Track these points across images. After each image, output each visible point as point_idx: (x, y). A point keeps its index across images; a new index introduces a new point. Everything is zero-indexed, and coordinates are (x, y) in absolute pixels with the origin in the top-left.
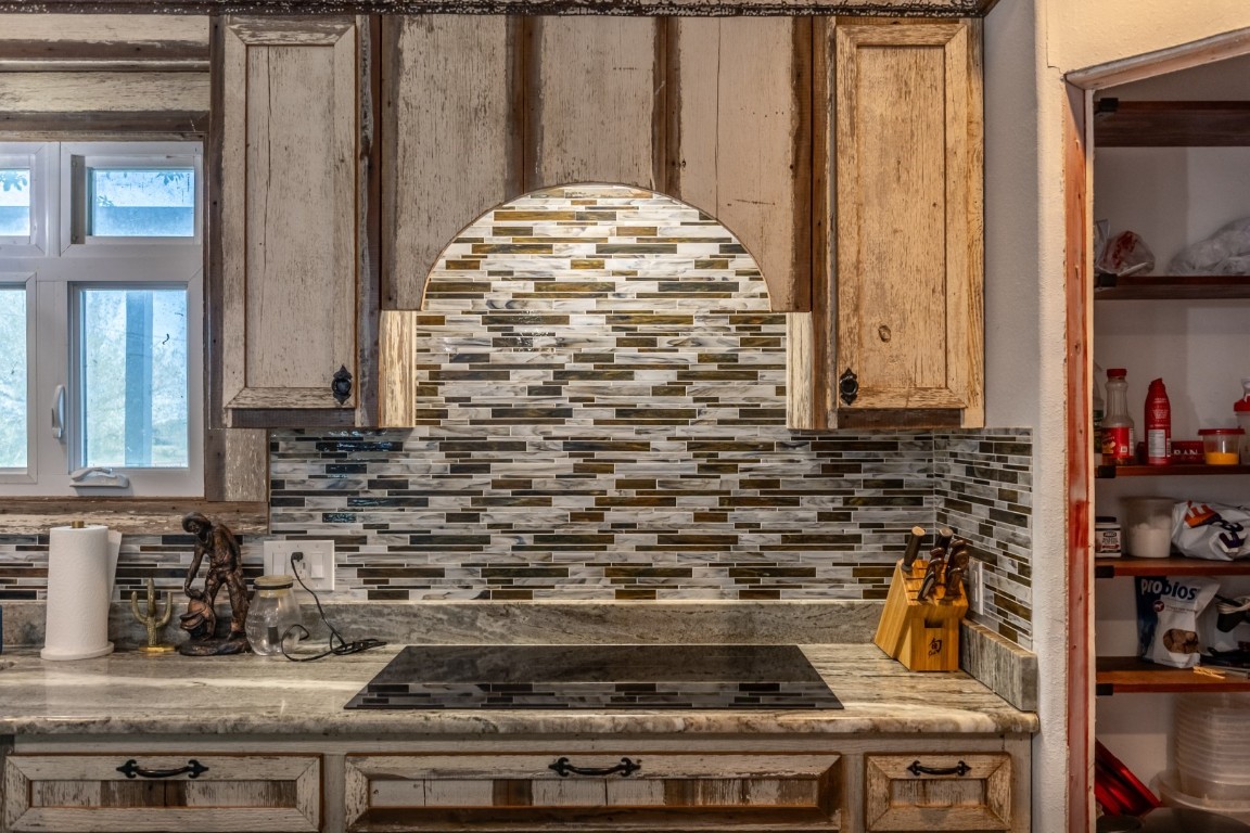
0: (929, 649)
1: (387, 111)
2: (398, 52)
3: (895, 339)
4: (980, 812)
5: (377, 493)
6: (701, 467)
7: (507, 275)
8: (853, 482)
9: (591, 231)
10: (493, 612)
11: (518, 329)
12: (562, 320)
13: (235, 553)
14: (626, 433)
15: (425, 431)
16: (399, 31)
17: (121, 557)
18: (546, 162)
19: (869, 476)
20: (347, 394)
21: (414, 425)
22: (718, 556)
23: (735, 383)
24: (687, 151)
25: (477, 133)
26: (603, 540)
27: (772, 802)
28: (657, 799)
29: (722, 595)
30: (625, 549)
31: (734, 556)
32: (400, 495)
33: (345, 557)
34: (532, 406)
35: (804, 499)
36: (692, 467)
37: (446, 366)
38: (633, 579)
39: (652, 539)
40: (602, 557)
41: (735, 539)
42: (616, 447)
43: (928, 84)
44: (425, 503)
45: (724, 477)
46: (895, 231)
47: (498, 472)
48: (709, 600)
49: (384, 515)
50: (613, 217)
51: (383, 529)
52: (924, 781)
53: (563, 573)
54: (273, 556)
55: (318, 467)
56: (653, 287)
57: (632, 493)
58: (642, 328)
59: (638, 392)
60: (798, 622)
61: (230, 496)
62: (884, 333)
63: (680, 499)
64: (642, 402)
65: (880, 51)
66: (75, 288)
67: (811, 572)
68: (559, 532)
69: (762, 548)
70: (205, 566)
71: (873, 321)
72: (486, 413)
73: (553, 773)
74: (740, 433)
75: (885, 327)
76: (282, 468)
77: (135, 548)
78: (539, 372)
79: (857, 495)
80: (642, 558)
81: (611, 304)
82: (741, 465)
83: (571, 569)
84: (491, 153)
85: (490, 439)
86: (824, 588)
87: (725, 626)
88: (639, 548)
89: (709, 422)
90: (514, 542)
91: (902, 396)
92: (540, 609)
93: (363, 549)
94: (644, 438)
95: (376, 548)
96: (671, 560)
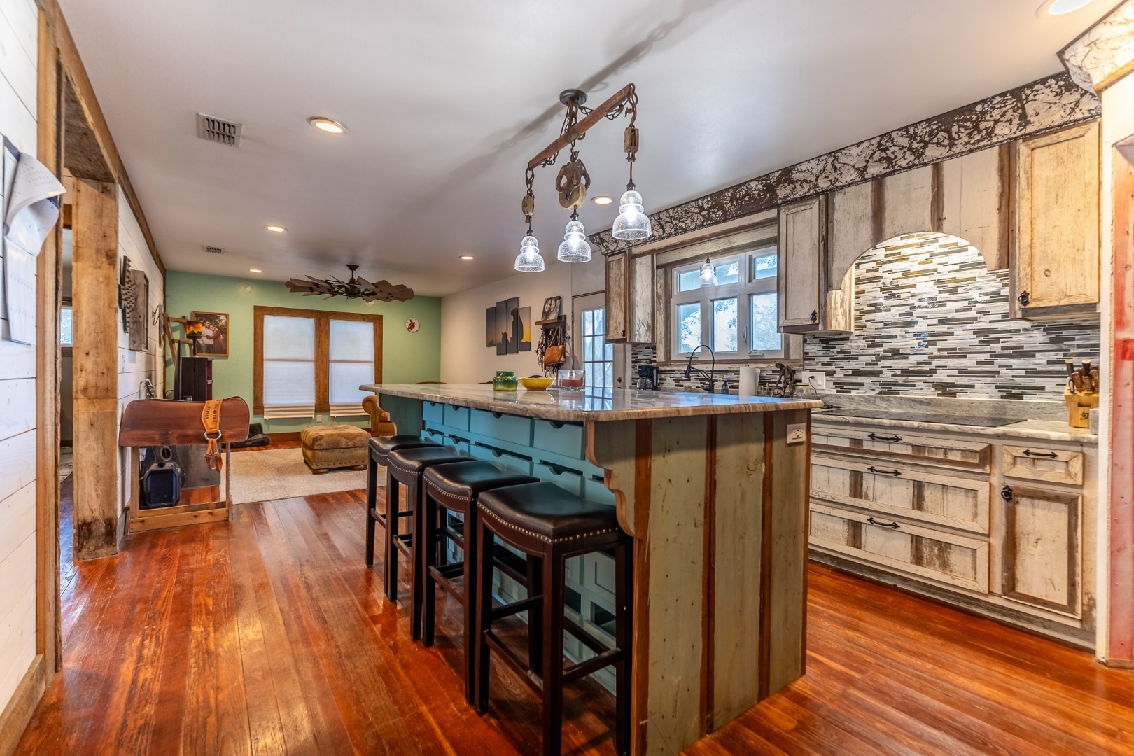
0: (1080, 417)
1: (830, 225)
2: (834, 204)
3: (1054, 275)
4: (1064, 476)
5: (840, 356)
6: (980, 342)
7: (890, 272)
8: (1070, 346)
9: (927, 249)
10: (883, 399)
11: (894, 292)
12: (914, 286)
13: (792, 376)
14: (944, 329)
15: (858, 333)
16: (834, 197)
17: (760, 377)
18: (886, 230)
19: (1080, 342)
20: (815, 319)
21: (852, 330)
22: (989, 380)
23: (999, 304)
24: (946, 213)
25: (861, 225)
26: (932, 372)
27: (958, 459)
28: (909, 452)
29: (991, 397)
30: (942, 376)
31: (997, 380)
32: (849, 356)
33: (829, 378)
34: (901, 321)
35: (1038, 355)
36: (976, 342)
37: (866, 309)
38: (946, 389)
39: (956, 372)
40: (931, 379)
41: (998, 373)
42: (939, 335)
43: (1075, 155)
44: (857, 359)
45: (992, 345)
46: (1054, 227)
47: (886, 347)
48: (984, 398)
49: (843, 363)
50: (937, 241)
51: (842, 368)
52: (1034, 459)
53: (914, 385)
54: (804, 376)
55: (820, 347)
56: (957, 267)
57: (945, 353)
58: (950, 285)
59: (949, 312)
60: (1032, 410)
61: (792, 358)
62: (1047, 273)
63: (968, 356)
64: (949, 316)
65: (1046, 148)
66: (750, 296)
67: (1043, 388)
68: (911, 369)
69: (1013, 376)
70: (783, 378)
71: (1041, 268)
72: (881, 325)
73: (869, 438)
74: (1001, 326)
75: (1048, 270)
76: (808, 348)
77: (764, 374)
78: (904, 307)
79: (1072, 351)
80: (950, 380)
81: (936, 277)
82: (1001, 340)
83: (917, 384)
84: (866, 230)
85: (883, 334)
86: (1051, 396)
87: (991, 410)
88: (948, 376)
89: (984, 322)
90: (893, 373)
91: (1056, 300)
92: (902, 399)
93: (835, 375)
94: (951, 330)
95: (840, 375)
96: (965, 381)
